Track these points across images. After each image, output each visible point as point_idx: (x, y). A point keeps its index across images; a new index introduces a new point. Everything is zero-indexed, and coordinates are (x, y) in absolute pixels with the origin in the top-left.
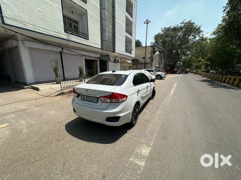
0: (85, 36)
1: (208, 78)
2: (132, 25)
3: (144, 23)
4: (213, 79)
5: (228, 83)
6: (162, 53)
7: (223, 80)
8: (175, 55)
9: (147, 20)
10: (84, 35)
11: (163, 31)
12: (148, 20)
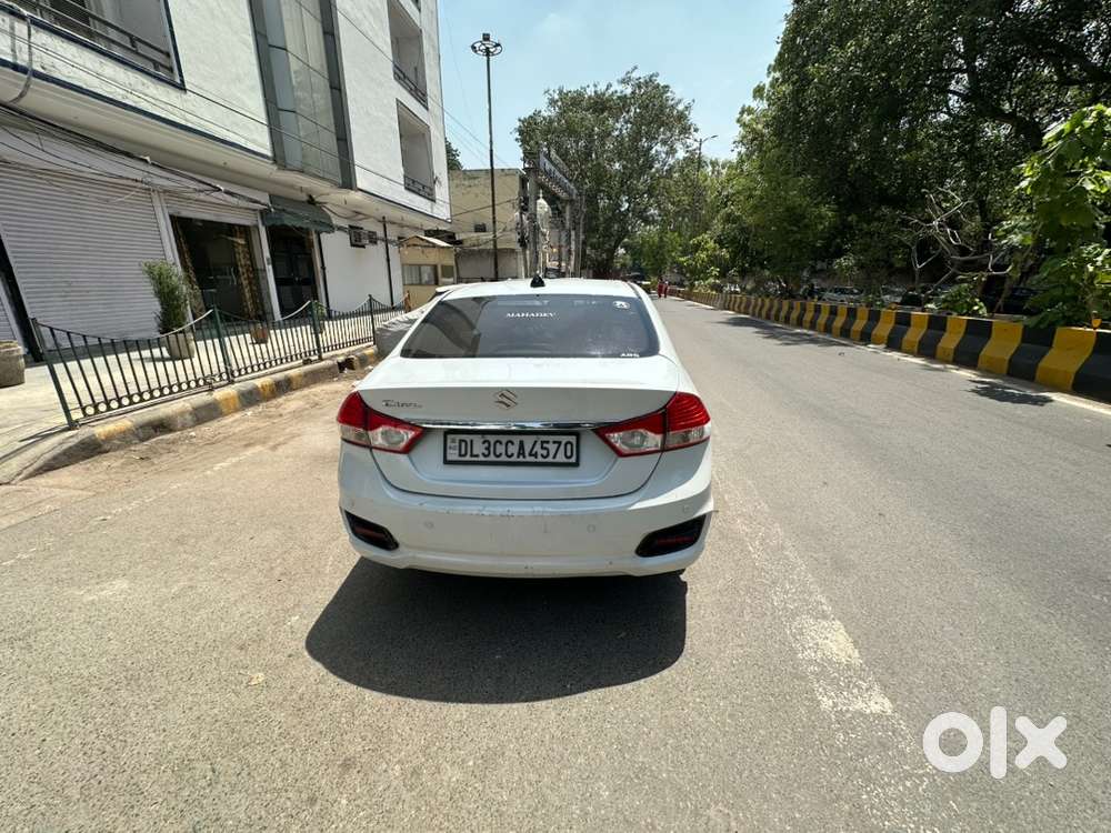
0: (156, 65)
1: (740, 312)
2: (421, 47)
3: (473, 47)
4: (760, 315)
5: (813, 326)
6: (568, 208)
7: (794, 315)
8: (609, 221)
9: (486, 37)
10: (142, 49)
11: (552, 102)
12: (488, 35)
